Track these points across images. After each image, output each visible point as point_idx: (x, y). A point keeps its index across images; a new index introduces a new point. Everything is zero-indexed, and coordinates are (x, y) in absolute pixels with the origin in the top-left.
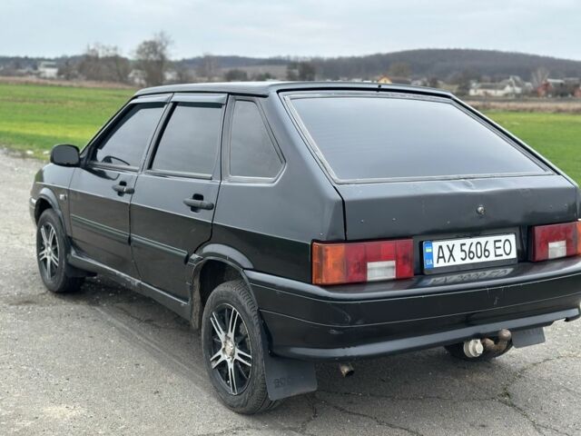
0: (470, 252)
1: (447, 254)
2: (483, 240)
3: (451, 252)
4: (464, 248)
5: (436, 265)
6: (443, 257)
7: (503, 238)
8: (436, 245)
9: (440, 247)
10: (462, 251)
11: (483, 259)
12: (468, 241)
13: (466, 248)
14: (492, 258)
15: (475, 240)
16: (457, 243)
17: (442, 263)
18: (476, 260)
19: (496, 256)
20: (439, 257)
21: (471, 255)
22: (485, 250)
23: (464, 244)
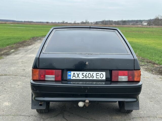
0: (86, 76)
1: (76, 76)
2: (91, 73)
3: (78, 75)
4: (83, 74)
5: (72, 78)
6: (75, 76)
7: (100, 73)
8: (72, 73)
9: (74, 73)
10: (82, 75)
11: (91, 78)
12: (85, 73)
13: (84, 75)
14: (95, 78)
15: (88, 73)
16: (81, 73)
17: (74, 78)
18: (88, 78)
19: (96, 78)
20: (73, 76)
21: (86, 77)
22: (92, 76)
23: (84, 73)
